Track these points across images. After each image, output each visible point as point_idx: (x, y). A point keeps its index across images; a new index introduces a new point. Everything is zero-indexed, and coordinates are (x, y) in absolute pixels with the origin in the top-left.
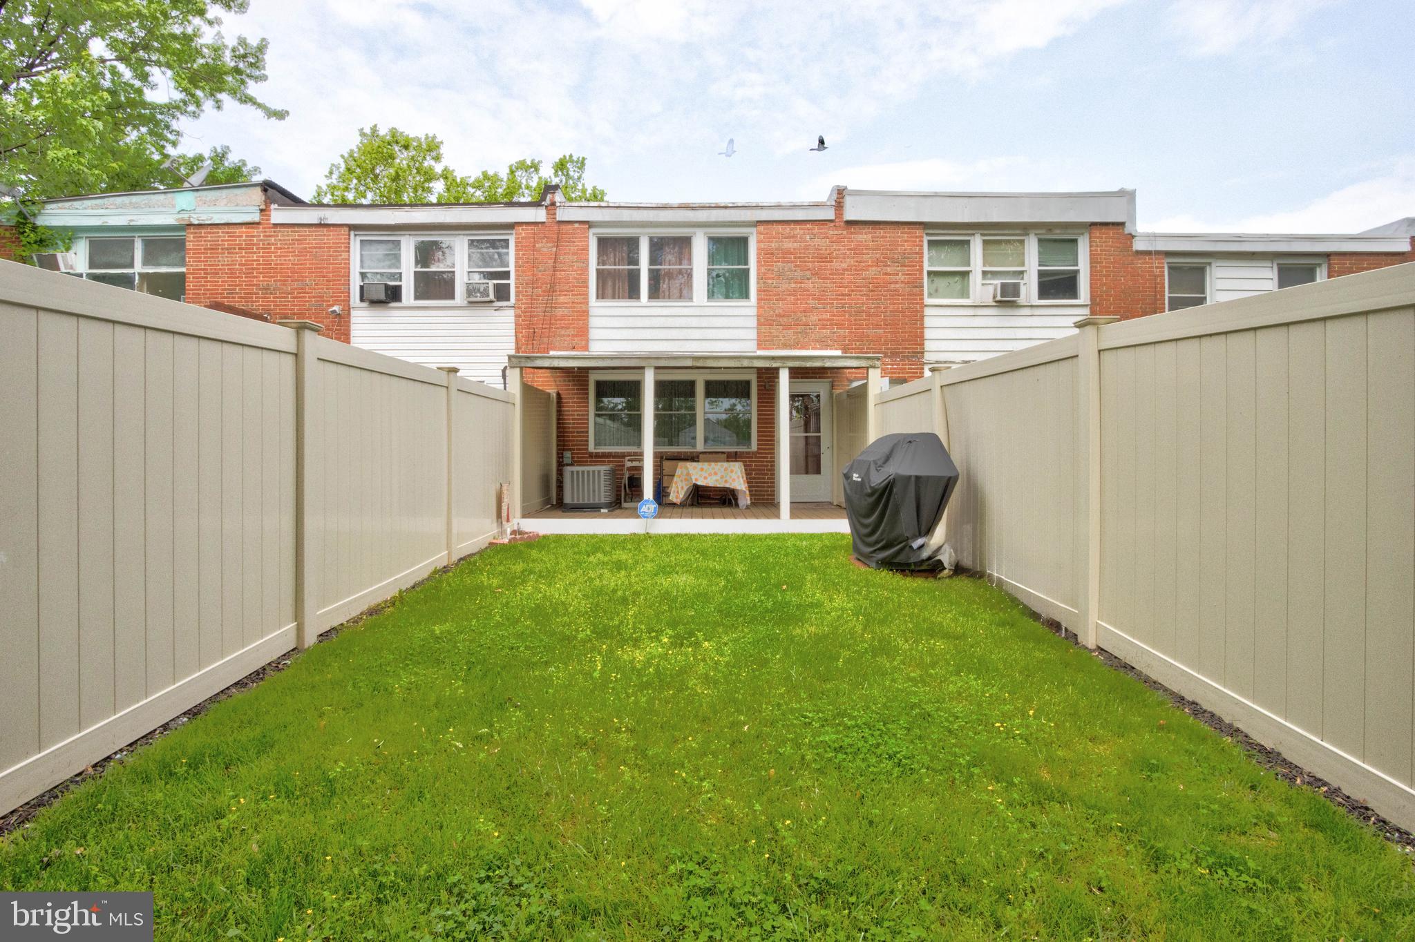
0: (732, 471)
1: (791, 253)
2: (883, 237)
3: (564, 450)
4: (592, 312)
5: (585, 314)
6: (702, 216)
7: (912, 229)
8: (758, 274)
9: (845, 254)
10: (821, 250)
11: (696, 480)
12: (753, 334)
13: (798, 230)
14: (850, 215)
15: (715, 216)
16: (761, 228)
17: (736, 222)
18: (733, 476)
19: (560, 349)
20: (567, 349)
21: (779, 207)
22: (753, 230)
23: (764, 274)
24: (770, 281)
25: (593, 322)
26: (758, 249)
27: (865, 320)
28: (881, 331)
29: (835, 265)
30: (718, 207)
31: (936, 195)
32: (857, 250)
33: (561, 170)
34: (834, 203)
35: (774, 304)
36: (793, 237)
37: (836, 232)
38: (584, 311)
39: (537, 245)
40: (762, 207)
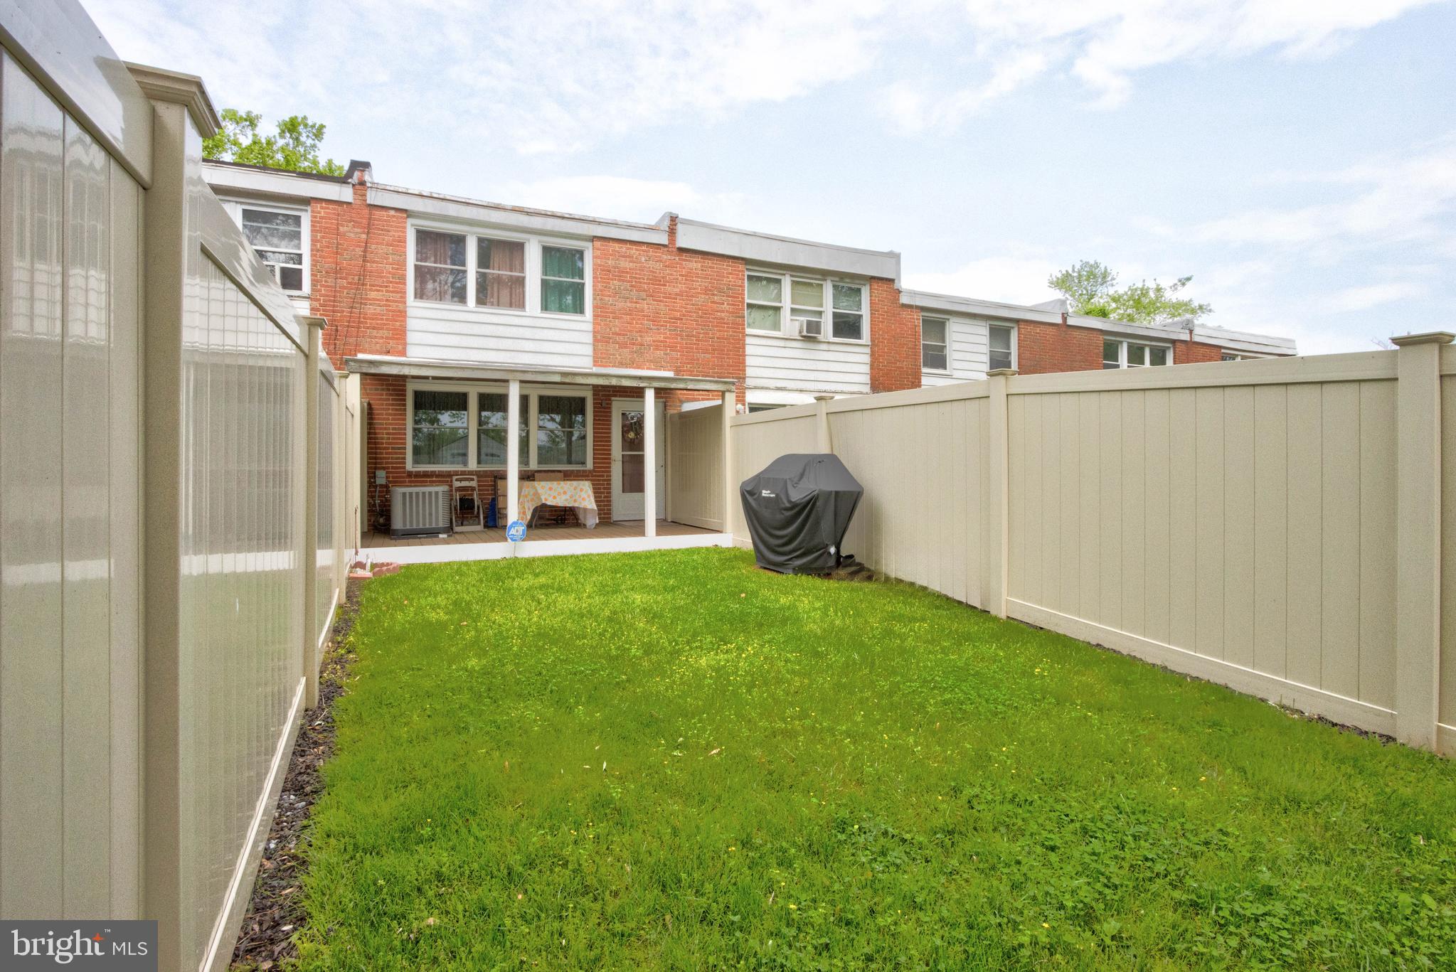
0: (581, 490)
1: (627, 273)
2: (710, 267)
3: (376, 468)
4: (410, 312)
5: (402, 314)
6: (537, 223)
7: (736, 263)
8: (594, 290)
9: (677, 279)
10: (656, 273)
11: (546, 500)
12: (589, 350)
13: (634, 251)
14: (682, 242)
15: (551, 224)
16: (598, 244)
17: (573, 234)
18: (581, 495)
19: (371, 352)
20: (381, 353)
21: (615, 224)
22: (590, 245)
23: (601, 291)
24: (607, 298)
25: (411, 324)
26: (594, 264)
27: (695, 344)
28: (708, 356)
29: (668, 289)
30: (554, 216)
31: (754, 235)
32: (688, 276)
33: (290, 131)
34: (667, 229)
35: (610, 321)
36: (629, 257)
37: (669, 257)
38: (399, 311)
39: (341, 229)
40: (600, 223)
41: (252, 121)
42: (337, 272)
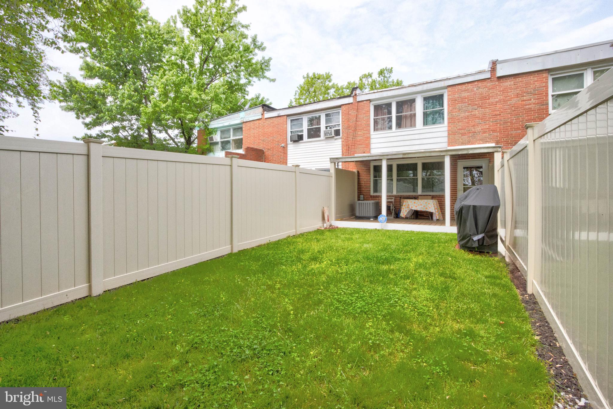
0: (429, 204)
1: (466, 98)
2: (521, 81)
3: (360, 194)
4: (372, 137)
5: (369, 138)
6: (419, 88)
7: (540, 74)
8: (448, 111)
9: (497, 94)
10: (483, 94)
11: (412, 207)
12: (446, 140)
13: (470, 86)
14: (499, 73)
15: (426, 87)
16: (450, 89)
17: (438, 88)
18: (429, 206)
19: (359, 153)
20: (361, 153)
21: (459, 77)
22: (446, 90)
23: (451, 110)
24: (454, 114)
25: (372, 141)
26: (448, 99)
27: (509, 126)
28: (520, 131)
29: (491, 100)
30: (427, 83)
31: (556, 53)
32: (504, 91)
33: (381, 74)
34: (490, 69)
35: (456, 124)
36: (466, 90)
37: (492, 84)
38: (368, 137)
39: (350, 113)
40: (450, 79)
41: (370, 75)
42: (348, 127)
